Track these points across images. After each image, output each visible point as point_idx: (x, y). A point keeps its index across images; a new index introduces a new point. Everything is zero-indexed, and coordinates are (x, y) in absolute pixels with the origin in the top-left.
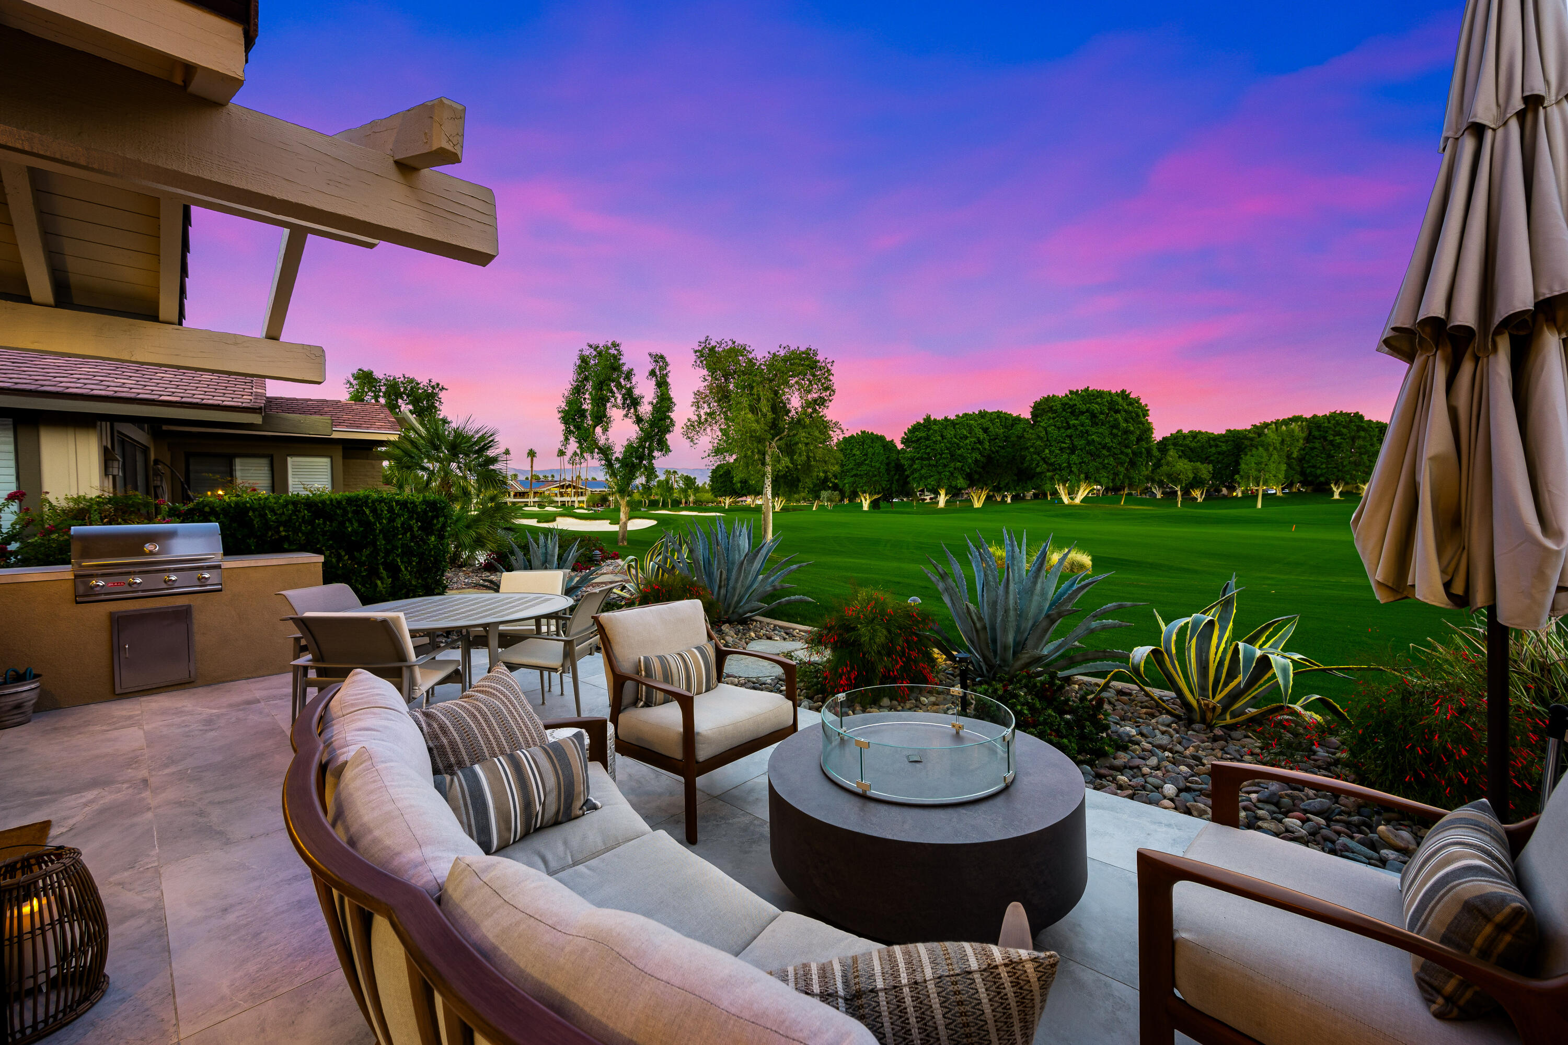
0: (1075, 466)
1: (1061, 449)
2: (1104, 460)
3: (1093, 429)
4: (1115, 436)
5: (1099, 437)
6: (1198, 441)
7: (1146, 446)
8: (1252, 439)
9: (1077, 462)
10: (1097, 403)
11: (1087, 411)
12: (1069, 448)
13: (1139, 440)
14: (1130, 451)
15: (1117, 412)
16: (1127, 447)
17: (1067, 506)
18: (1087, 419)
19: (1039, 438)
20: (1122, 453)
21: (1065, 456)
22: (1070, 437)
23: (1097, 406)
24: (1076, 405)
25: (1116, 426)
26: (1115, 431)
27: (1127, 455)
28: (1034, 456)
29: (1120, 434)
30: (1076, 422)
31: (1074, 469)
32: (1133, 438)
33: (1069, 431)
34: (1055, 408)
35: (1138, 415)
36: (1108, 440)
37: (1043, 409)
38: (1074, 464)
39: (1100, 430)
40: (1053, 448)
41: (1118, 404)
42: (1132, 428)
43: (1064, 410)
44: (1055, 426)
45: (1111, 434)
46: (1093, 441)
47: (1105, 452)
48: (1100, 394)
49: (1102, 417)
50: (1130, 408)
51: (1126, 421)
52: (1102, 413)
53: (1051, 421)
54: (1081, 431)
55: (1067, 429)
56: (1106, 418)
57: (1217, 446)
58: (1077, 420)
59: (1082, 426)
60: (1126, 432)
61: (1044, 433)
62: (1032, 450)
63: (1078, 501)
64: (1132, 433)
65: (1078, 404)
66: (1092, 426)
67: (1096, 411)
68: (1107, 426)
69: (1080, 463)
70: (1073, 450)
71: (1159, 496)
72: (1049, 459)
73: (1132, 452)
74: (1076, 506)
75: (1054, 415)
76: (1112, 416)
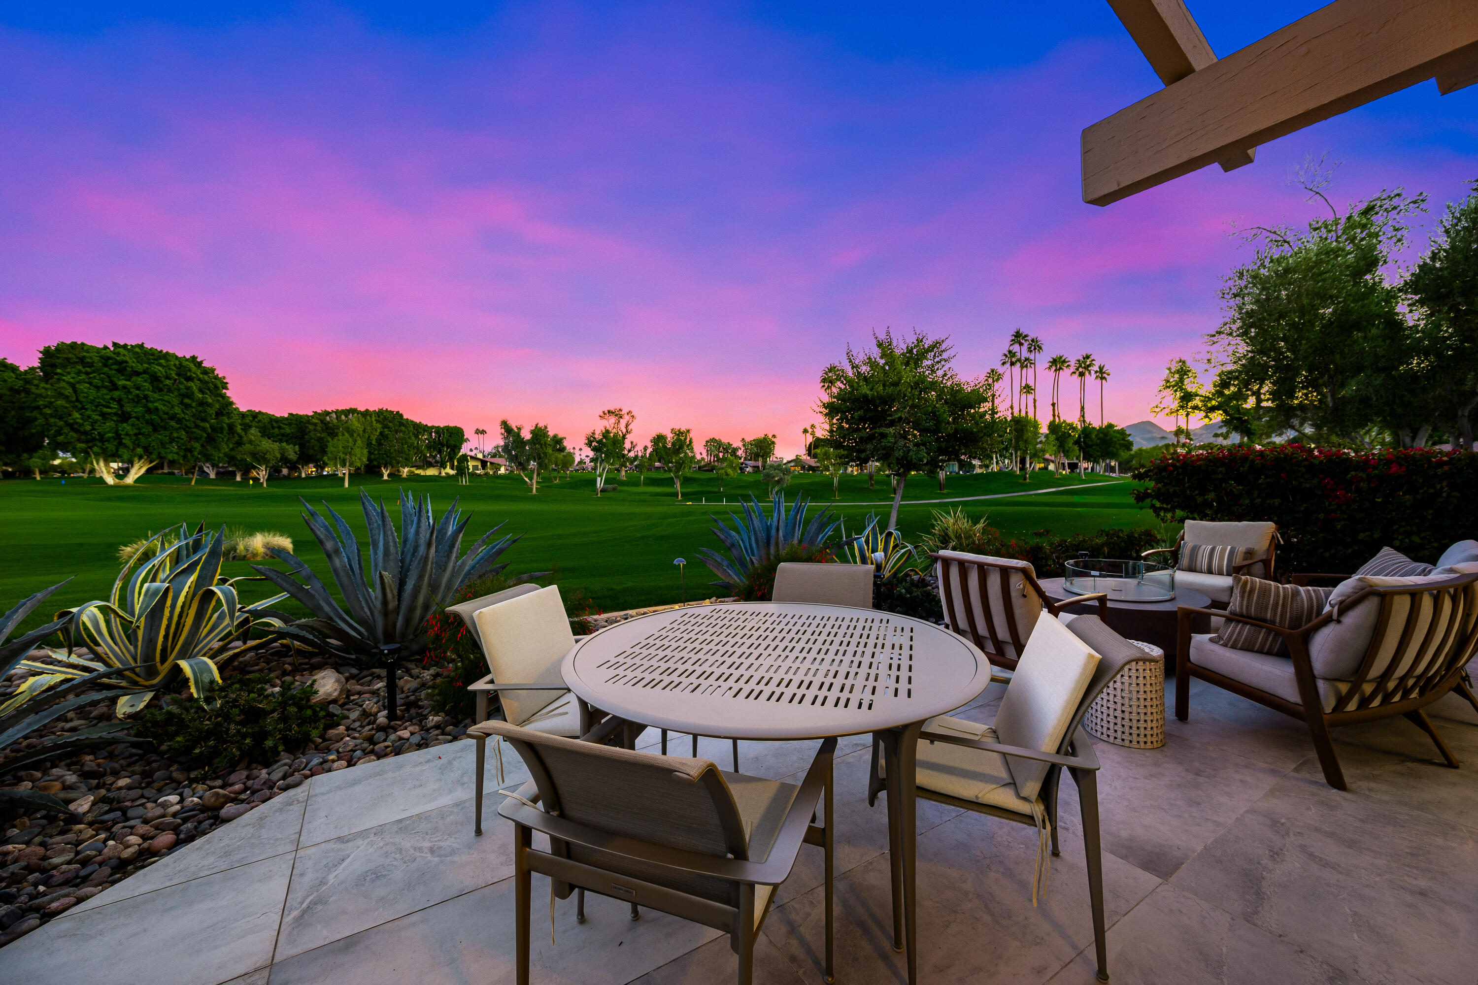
0: (128, 438)
1: (103, 415)
2: (171, 433)
3: (155, 395)
4: (187, 406)
5: (164, 405)
6: (260, 421)
7: (227, 421)
8: (315, 424)
9: (131, 433)
10: (160, 365)
11: (145, 372)
12: (115, 414)
13: (219, 414)
14: (208, 425)
15: (189, 379)
16: (204, 420)
17: (111, 486)
18: (145, 381)
19: (61, 395)
20: (197, 426)
21: (110, 424)
22: (119, 401)
23: (160, 368)
24: (126, 362)
25: (189, 395)
26: (186, 401)
27: (204, 429)
28: (52, 420)
29: (194, 404)
30: (128, 383)
31: (126, 441)
32: (212, 411)
33: (116, 394)
34: (89, 360)
35: (216, 387)
36: (177, 410)
37: (68, 359)
38: (127, 434)
39: (166, 398)
40: (89, 412)
41: (190, 370)
42: (210, 401)
43: (105, 365)
44: (90, 383)
45: (182, 403)
46: (157, 409)
47: (173, 423)
48: (166, 356)
49: (168, 382)
50: (206, 377)
51: (201, 391)
52: (167, 378)
53: (83, 377)
54: (137, 396)
55: (111, 390)
56: (173, 384)
57: (279, 428)
58: (129, 380)
59: (138, 388)
60: (202, 403)
61: (71, 390)
62: (48, 411)
63: (130, 480)
64: (209, 405)
65: (130, 361)
66: (153, 391)
67: (159, 374)
68: (176, 393)
69: (136, 435)
70: (125, 417)
71: (212, 476)
72: (81, 425)
73: (211, 427)
74: (127, 487)
75: (89, 370)
76: (181, 383)
